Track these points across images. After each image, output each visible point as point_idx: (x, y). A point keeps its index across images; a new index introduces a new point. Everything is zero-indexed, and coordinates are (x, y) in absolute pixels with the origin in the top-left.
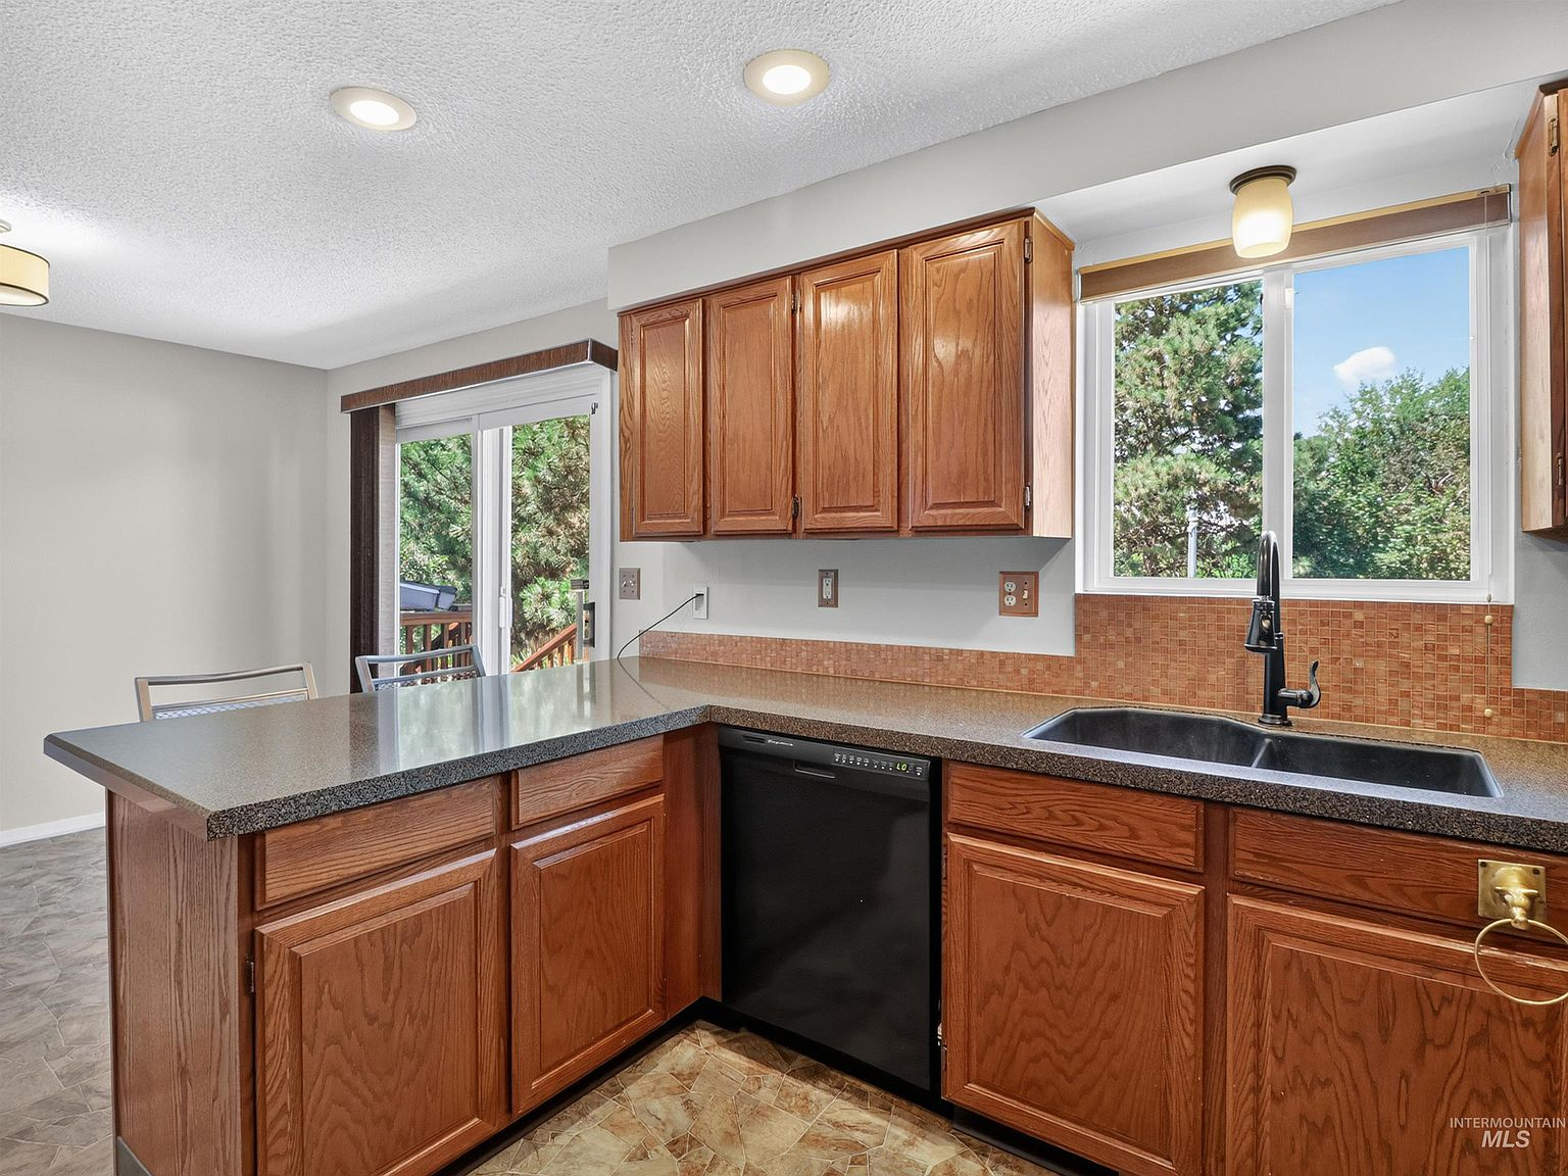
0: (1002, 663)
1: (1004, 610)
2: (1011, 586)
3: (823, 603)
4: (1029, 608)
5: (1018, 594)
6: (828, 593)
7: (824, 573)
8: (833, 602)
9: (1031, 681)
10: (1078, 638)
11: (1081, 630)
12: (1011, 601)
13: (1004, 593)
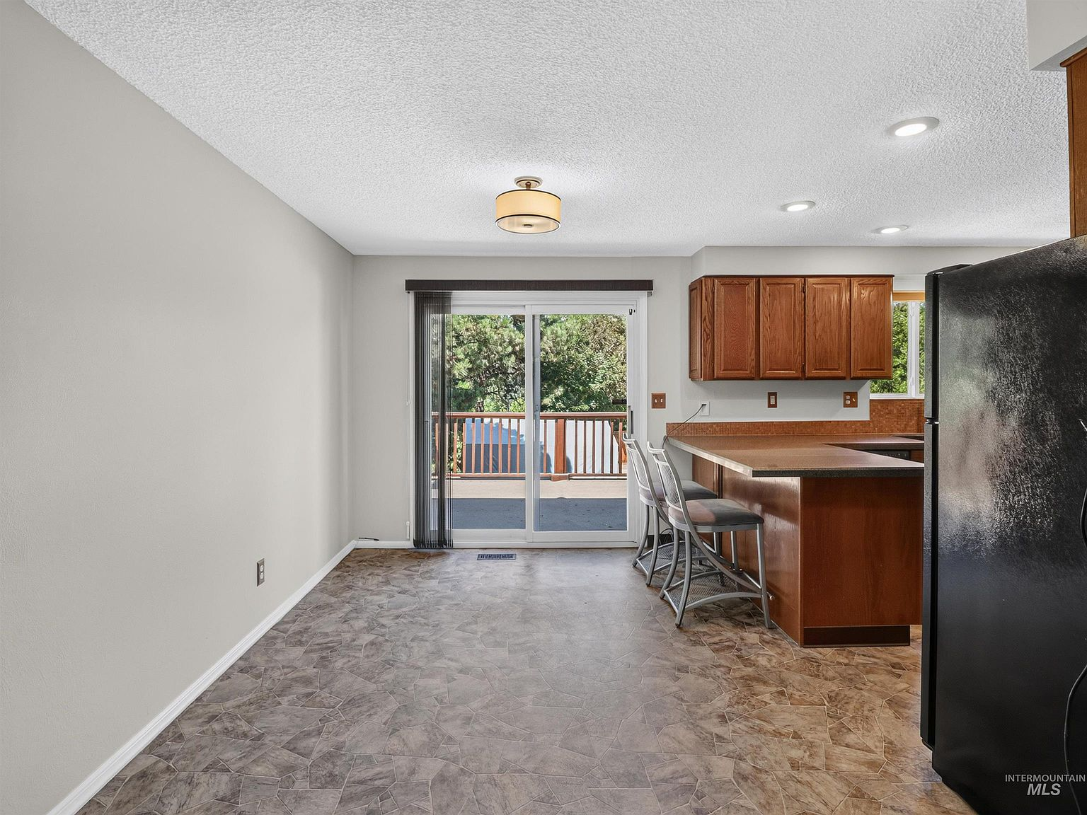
0: (846, 424)
1: (846, 406)
2: (848, 397)
3: (770, 406)
4: (854, 405)
5: (851, 400)
6: (772, 402)
7: (770, 394)
8: (775, 406)
9: (856, 430)
10: (871, 414)
11: (872, 411)
12: (848, 402)
13: (845, 400)
